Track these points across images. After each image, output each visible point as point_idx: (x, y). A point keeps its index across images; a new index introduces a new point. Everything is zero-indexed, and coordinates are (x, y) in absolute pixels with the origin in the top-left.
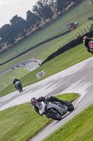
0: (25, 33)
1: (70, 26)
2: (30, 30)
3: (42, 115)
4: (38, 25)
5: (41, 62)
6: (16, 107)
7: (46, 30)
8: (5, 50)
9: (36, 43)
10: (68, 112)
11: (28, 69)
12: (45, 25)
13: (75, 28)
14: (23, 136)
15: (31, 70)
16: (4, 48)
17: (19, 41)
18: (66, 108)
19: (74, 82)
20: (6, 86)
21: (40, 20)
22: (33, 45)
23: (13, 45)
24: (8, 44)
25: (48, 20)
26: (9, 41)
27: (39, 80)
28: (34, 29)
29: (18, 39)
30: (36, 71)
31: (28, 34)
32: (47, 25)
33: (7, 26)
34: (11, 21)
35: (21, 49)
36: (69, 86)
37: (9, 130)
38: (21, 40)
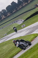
0: (17, 9)
1: (35, 6)
2: (19, 7)
3: (17, 47)
4: (22, 6)
5: (23, 21)
7: (26, 7)
10: (29, 46)
12: (25, 5)
13: (37, 7)
14: (16, 51)
15: (19, 24)
16: (8, 15)
17: (14, 12)
18: (28, 44)
19: (37, 29)
20: (9, 30)
21: (23, 3)
23: (12, 14)
24: (10, 13)
25: (26, 3)
28: (20, 7)
30: (22, 24)
31: (18, 9)
32: (26, 5)
33: (9, 6)
34: (11, 4)
35: (15, 15)
36: (35, 30)
37: (10, 48)
38: (15, 12)
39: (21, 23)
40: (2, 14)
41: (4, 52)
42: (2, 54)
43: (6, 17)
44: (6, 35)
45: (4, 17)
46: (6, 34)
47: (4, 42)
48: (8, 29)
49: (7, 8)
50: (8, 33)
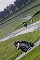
0: (25, 3)
2: (28, 2)
3: (18, 49)
5: (32, 16)
6: (22, 35)
8: (17, 11)
9: (30, 8)
11: (27, 19)
15: (28, 19)
16: (16, 10)
20: (18, 26)
22: (29, 8)
23: (20, 8)
24: (18, 8)
26: (19, 7)
27: (31, 24)
28: (29, 2)
29: (23, 6)
31: (27, 3)
38: (24, 6)
39: (29, 19)
40: (10, 9)
41: (12, 48)
42: (10, 50)
43: (14, 12)
44: (14, 31)
45: (12, 12)
46: (14, 29)
47: (12, 38)
48: (16, 25)
49: (15, 3)
50: (16, 29)
